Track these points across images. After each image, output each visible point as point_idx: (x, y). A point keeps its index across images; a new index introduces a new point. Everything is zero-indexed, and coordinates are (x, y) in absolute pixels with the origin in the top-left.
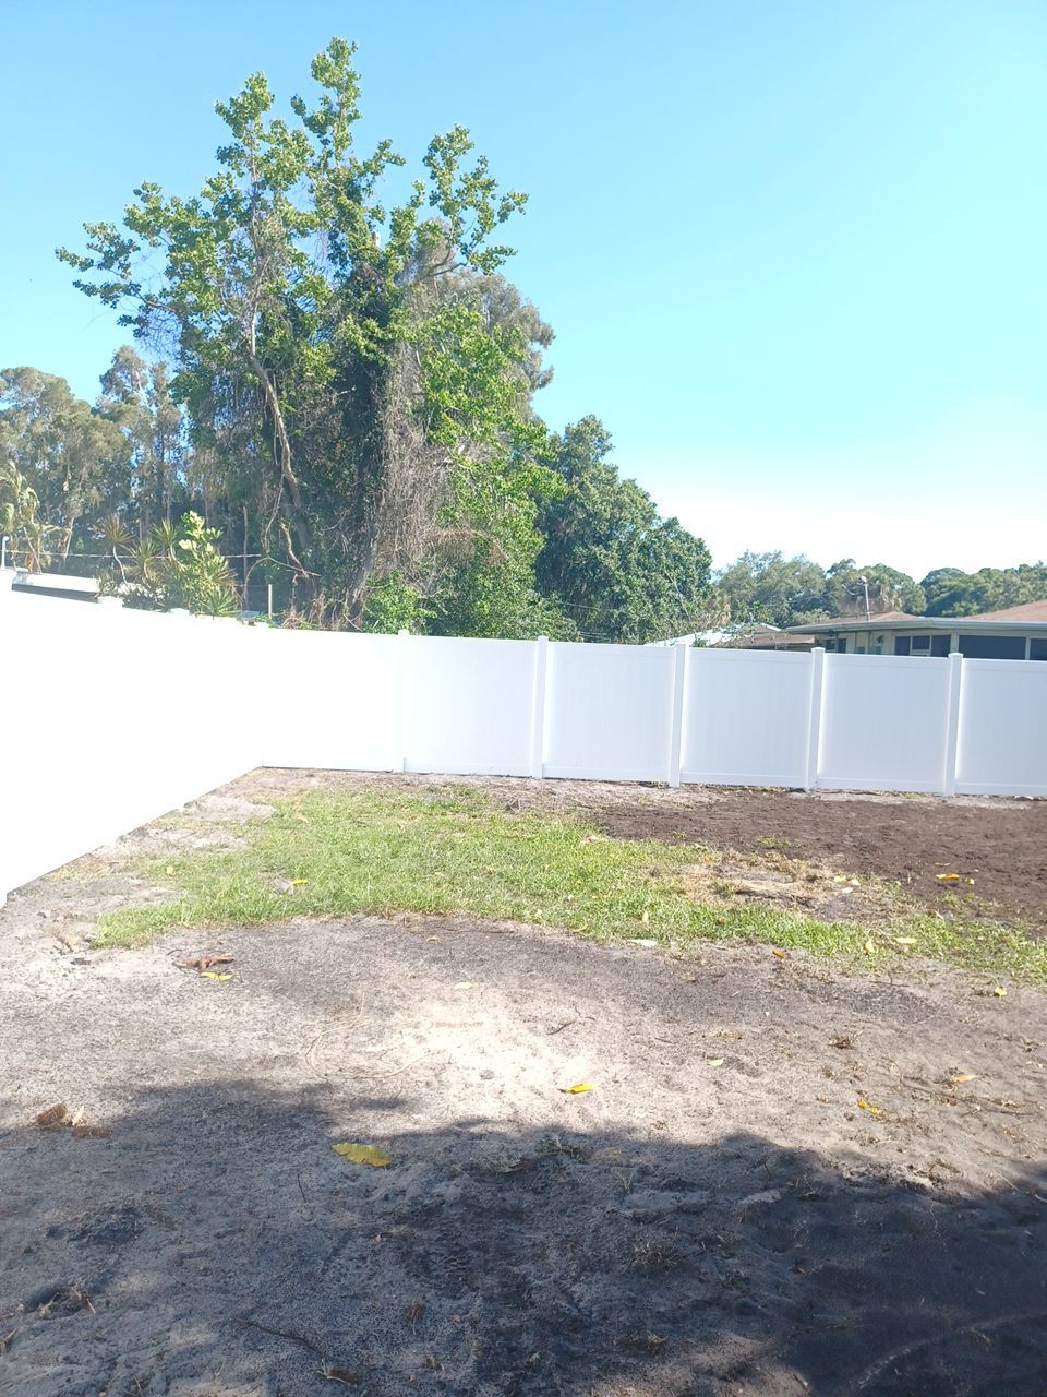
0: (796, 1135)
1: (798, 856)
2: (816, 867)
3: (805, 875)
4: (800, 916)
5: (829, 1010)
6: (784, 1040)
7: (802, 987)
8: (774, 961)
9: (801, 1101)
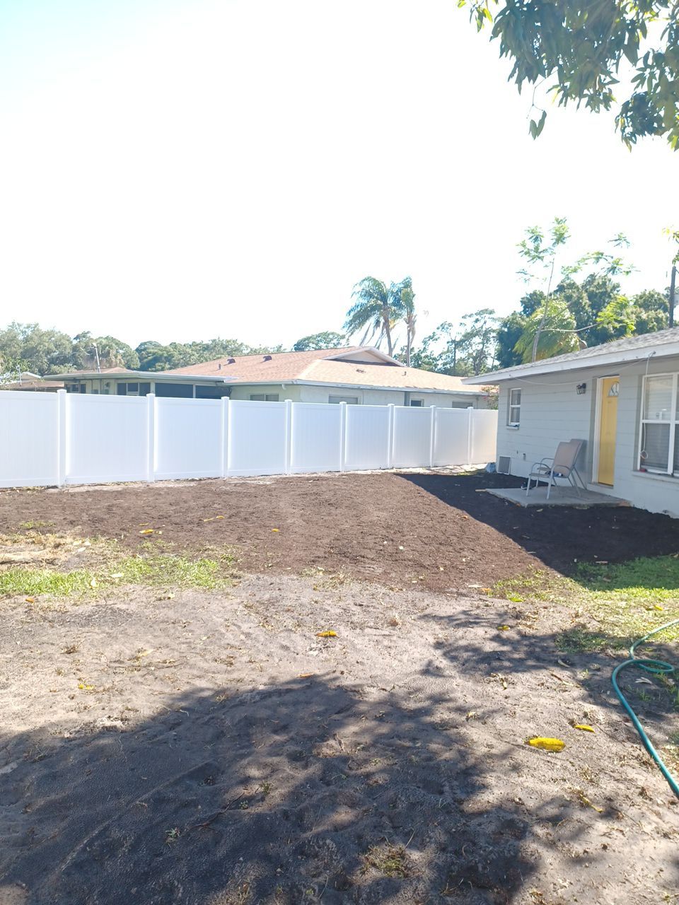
0: (33, 720)
1: (50, 532)
2: (62, 537)
3: (53, 544)
4: (47, 572)
5: (63, 630)
6: (29, 657)
7: (45, 619)
8: (26, 605)
9: (39, 696)
